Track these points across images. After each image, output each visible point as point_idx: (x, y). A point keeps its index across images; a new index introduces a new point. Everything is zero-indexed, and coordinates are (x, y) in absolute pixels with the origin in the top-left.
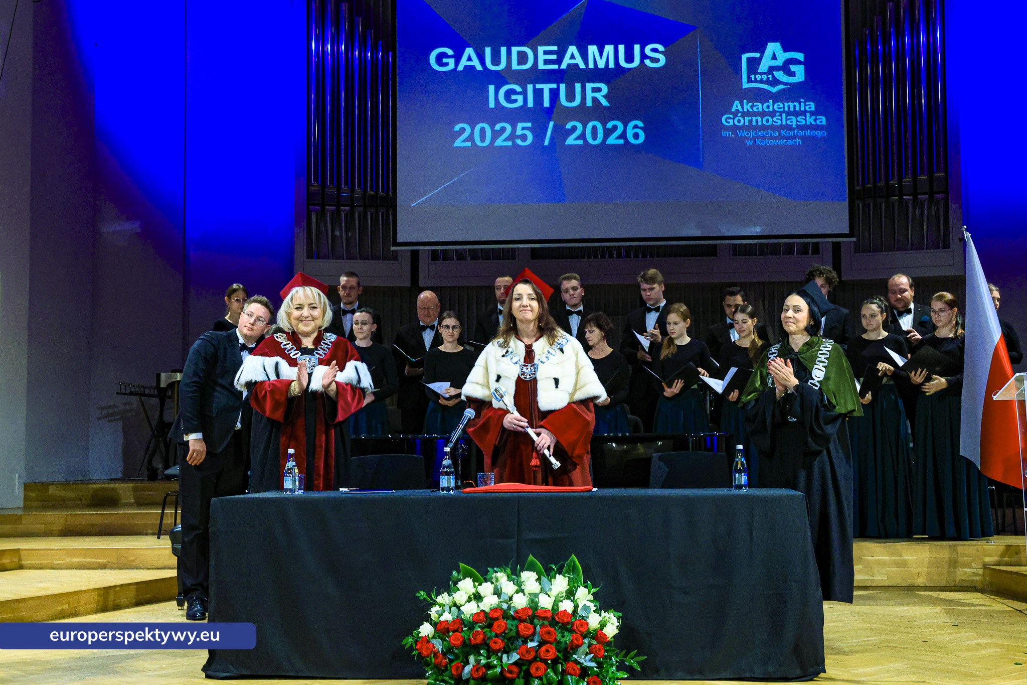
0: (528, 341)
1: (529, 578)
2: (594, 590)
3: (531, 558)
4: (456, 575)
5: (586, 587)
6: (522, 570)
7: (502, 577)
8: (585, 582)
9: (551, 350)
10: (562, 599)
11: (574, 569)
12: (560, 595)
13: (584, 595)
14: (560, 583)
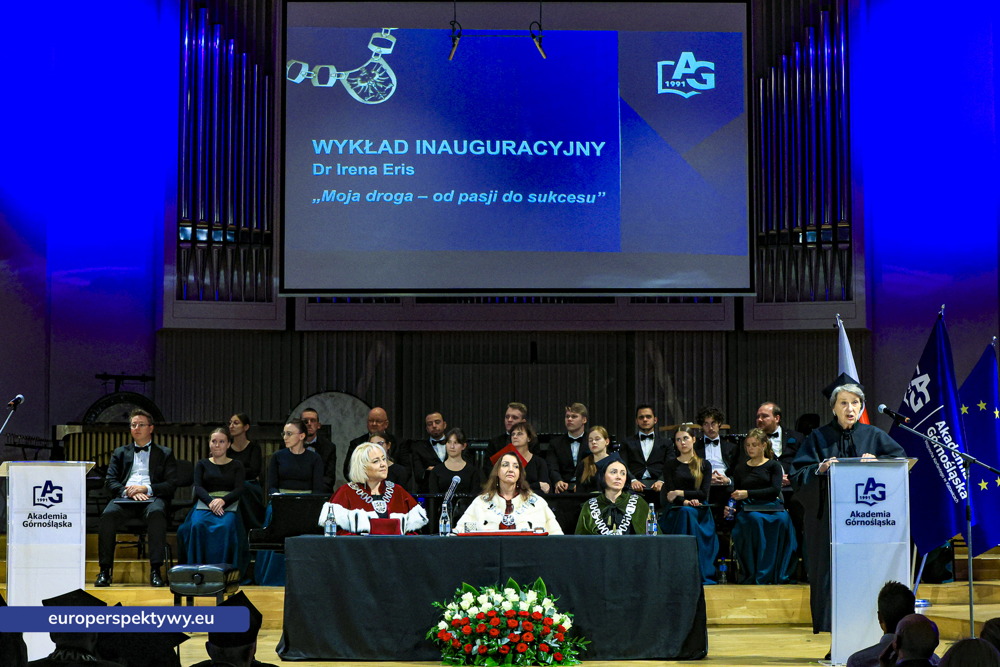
0: (508, 497)
1: (510, 592)
2: (554, 600)
3: (511, 579)
4: (460, 591)
5: (550, 598)
6: (505, 587)
7: (492, 591)
8: (548, 594)
9: (525, 505)
10: (534, 605)
11: (539, 587)
12: (533, 603)
13: (548, 603)
14: (532, 596)
